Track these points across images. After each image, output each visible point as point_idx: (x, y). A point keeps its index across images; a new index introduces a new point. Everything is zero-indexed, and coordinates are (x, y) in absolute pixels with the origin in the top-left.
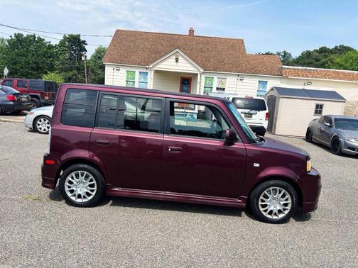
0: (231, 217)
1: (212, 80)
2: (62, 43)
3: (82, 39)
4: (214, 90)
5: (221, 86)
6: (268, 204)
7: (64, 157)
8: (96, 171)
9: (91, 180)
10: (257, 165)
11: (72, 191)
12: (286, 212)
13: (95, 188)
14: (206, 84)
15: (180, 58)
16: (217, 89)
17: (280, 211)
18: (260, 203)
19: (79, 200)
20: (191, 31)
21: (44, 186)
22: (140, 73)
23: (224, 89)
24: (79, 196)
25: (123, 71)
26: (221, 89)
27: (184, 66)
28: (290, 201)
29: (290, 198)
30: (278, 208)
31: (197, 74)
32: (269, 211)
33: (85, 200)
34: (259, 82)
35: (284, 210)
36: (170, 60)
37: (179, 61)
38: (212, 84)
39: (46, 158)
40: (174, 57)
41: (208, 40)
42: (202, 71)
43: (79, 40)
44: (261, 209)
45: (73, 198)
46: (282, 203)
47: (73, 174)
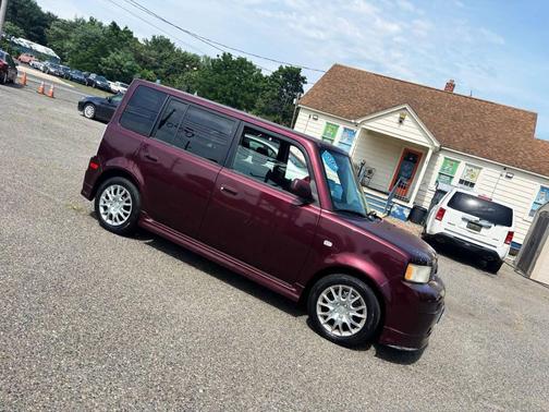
0: (279, 311)
1: (457, 166)
2: (275, 75)
3: (302, 74)
4: (455, 181)
5: (468, 179)
6: (331, 308)
7: (110, 163)
8: (136, 192)
9: (128, 202)
10: (328, 244)
11: (105, 208)
12: (354, 331)
13: (129, 213)
14: (443, 169)
15: (407, 118)
16: (461, 181)
17: (345, 327)
18: (320, 302)
19: (109, 222)
20: (451, 86)
21: (82, 193)
22: (345, 129)
23: (472, 185)
24: (111, 217)
25: (322, 122)
26: (467, 183)
27: (411, 131)
28: (364, 316)
29: (365, 311)
30: (345, 320)
31: (427, 149)
32: (328, 319)
33: (115, 224)
34: (543, 188)
35: (353, 327)
36: (390, 118)
37: (405, 122)
38: (453, 172)
39: (93, 160)
40: (398, 115)
41: (471, 104)
42: (437, 145)
43: (298, 75)
44: (319, 312)
45: (104, 217)
46: (351, 314)
47: (112, 188)
